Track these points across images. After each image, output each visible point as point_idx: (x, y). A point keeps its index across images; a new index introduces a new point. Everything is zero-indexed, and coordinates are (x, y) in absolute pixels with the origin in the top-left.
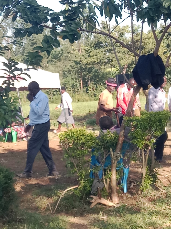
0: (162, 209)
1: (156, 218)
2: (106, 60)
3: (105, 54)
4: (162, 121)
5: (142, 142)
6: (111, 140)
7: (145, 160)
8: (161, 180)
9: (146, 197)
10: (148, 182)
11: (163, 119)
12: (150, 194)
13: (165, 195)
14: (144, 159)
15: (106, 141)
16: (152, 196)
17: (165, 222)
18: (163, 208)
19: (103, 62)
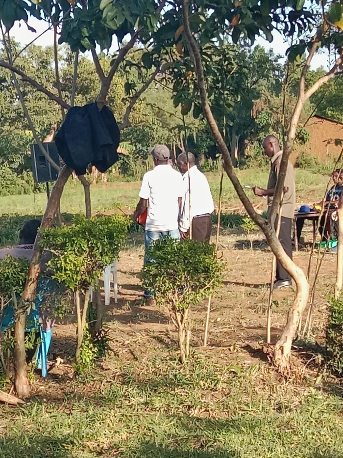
0: (115, 406)
2: (13, 115)
3: (11, 102)
4: (113, 235)
5: (75, 278)
7: (82, 312)
9: (84, 385)
10: (88, 354)
11: (115, 232)
12: (91, 378)
13: (121, 379)
14: (79, 311)
16: (96, 382)
17: (118, 432)
18: (117, 405)
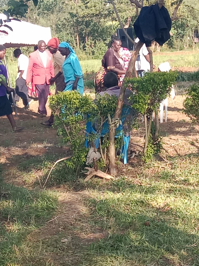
1: (159, 192)
2: (106, 12)
3: (105, 5)
4: (167, 82)
5: (144, 107)
6: (109, 104)
7: (148, 127)
8: (166, 149)
9: (148, 169)
10: (151, 151)
11: (168, 80)
12: (153, 165)
13: (170, 166)
14: (146, 126)
15: (103, 105)
16: (156, 167)
17: (169, 197)
18: (168, 181)
19: (103, 13)
